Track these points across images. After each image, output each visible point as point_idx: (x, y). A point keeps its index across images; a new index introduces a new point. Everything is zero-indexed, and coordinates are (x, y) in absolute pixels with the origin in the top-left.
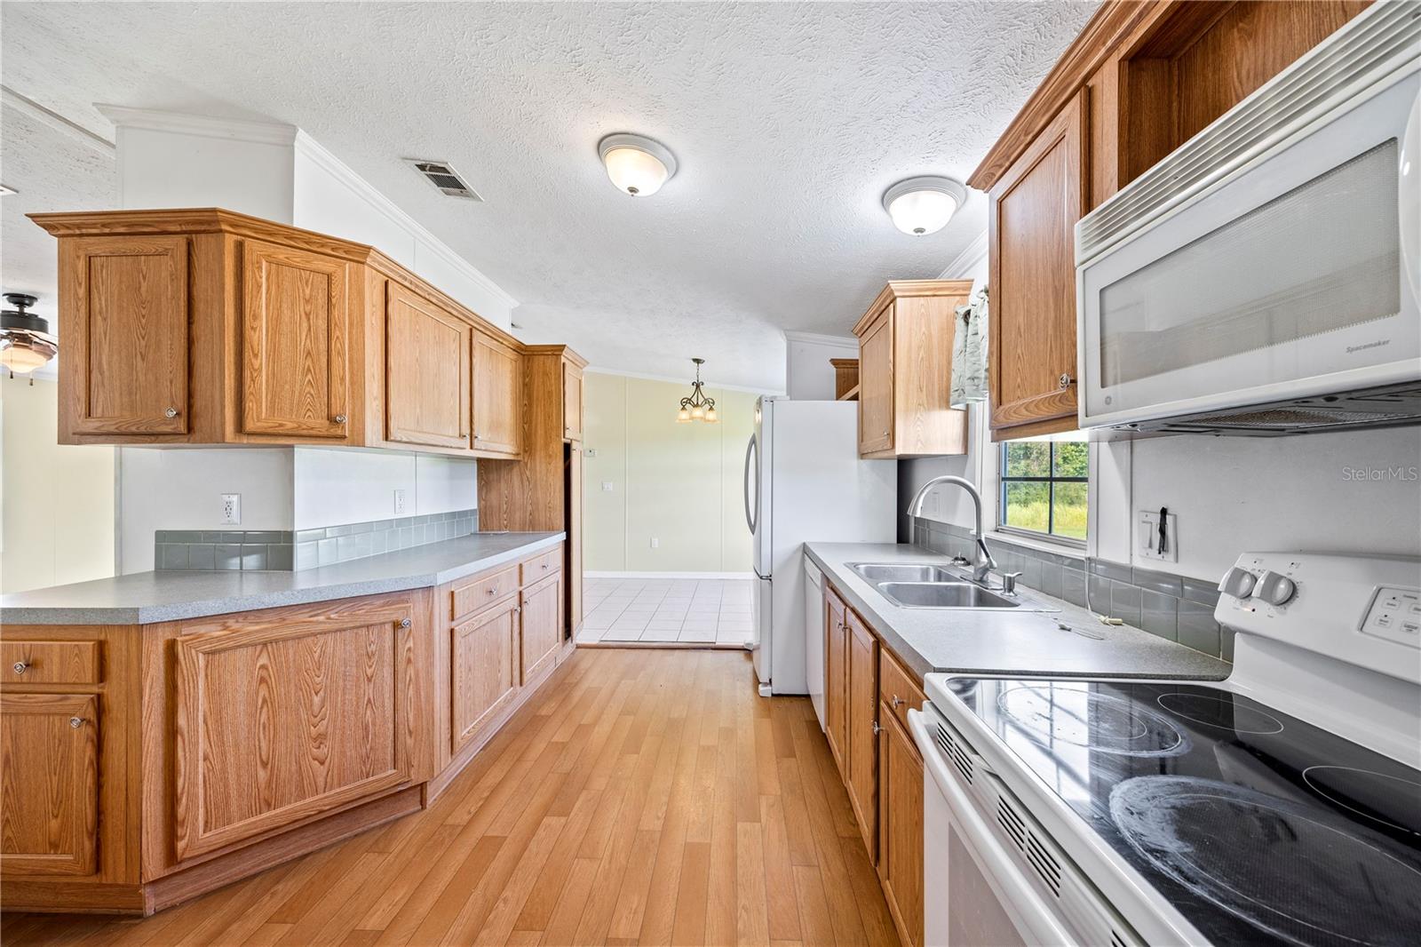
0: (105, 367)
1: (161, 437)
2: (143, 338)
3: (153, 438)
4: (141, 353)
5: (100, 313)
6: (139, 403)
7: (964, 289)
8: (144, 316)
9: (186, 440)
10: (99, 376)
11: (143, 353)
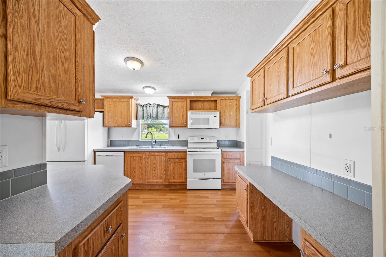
0: (38, 57)
1: (68, 112)
2: (63, 52)
3: (64, 111)
4: (62, 61)
5: (34, 17)
6: (60, 90)
7: (137, 100)
8: (63, 40)
9: (79, 115)
10: (33, 62)
11: (63, 61)
